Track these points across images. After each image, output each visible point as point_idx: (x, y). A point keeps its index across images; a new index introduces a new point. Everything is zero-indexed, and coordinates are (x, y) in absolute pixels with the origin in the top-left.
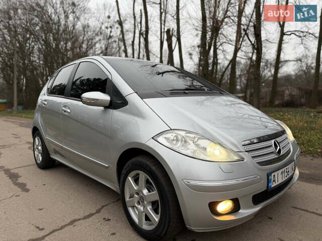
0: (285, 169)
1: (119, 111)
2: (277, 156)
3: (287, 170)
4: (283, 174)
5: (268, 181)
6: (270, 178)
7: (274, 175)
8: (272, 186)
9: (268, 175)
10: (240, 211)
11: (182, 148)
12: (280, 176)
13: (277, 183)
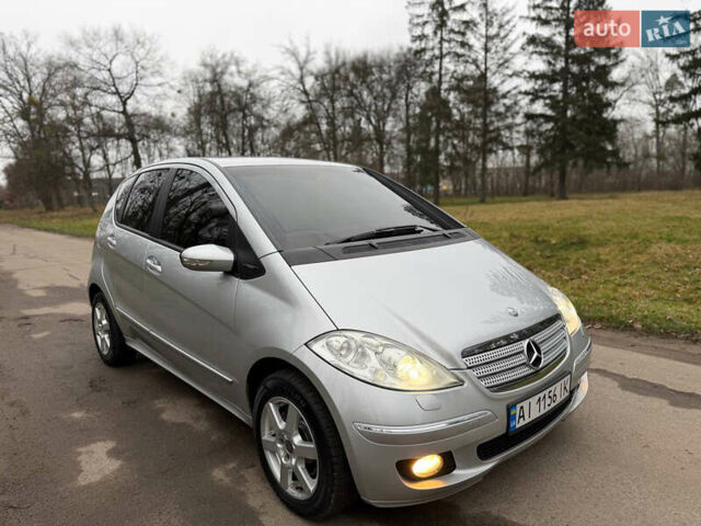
0: (546, 392)
1: (250, 283)
2: (532, 371)
3: (551, 394)
4: (542, 403)
5: (510, 418)
6: (512, 413)
7: (522, 408)
8: (518, 426)
9: (509, 409)
10: (455, 472)
11: (356, 365)
12: (535, 407)
13: (528, 420)
